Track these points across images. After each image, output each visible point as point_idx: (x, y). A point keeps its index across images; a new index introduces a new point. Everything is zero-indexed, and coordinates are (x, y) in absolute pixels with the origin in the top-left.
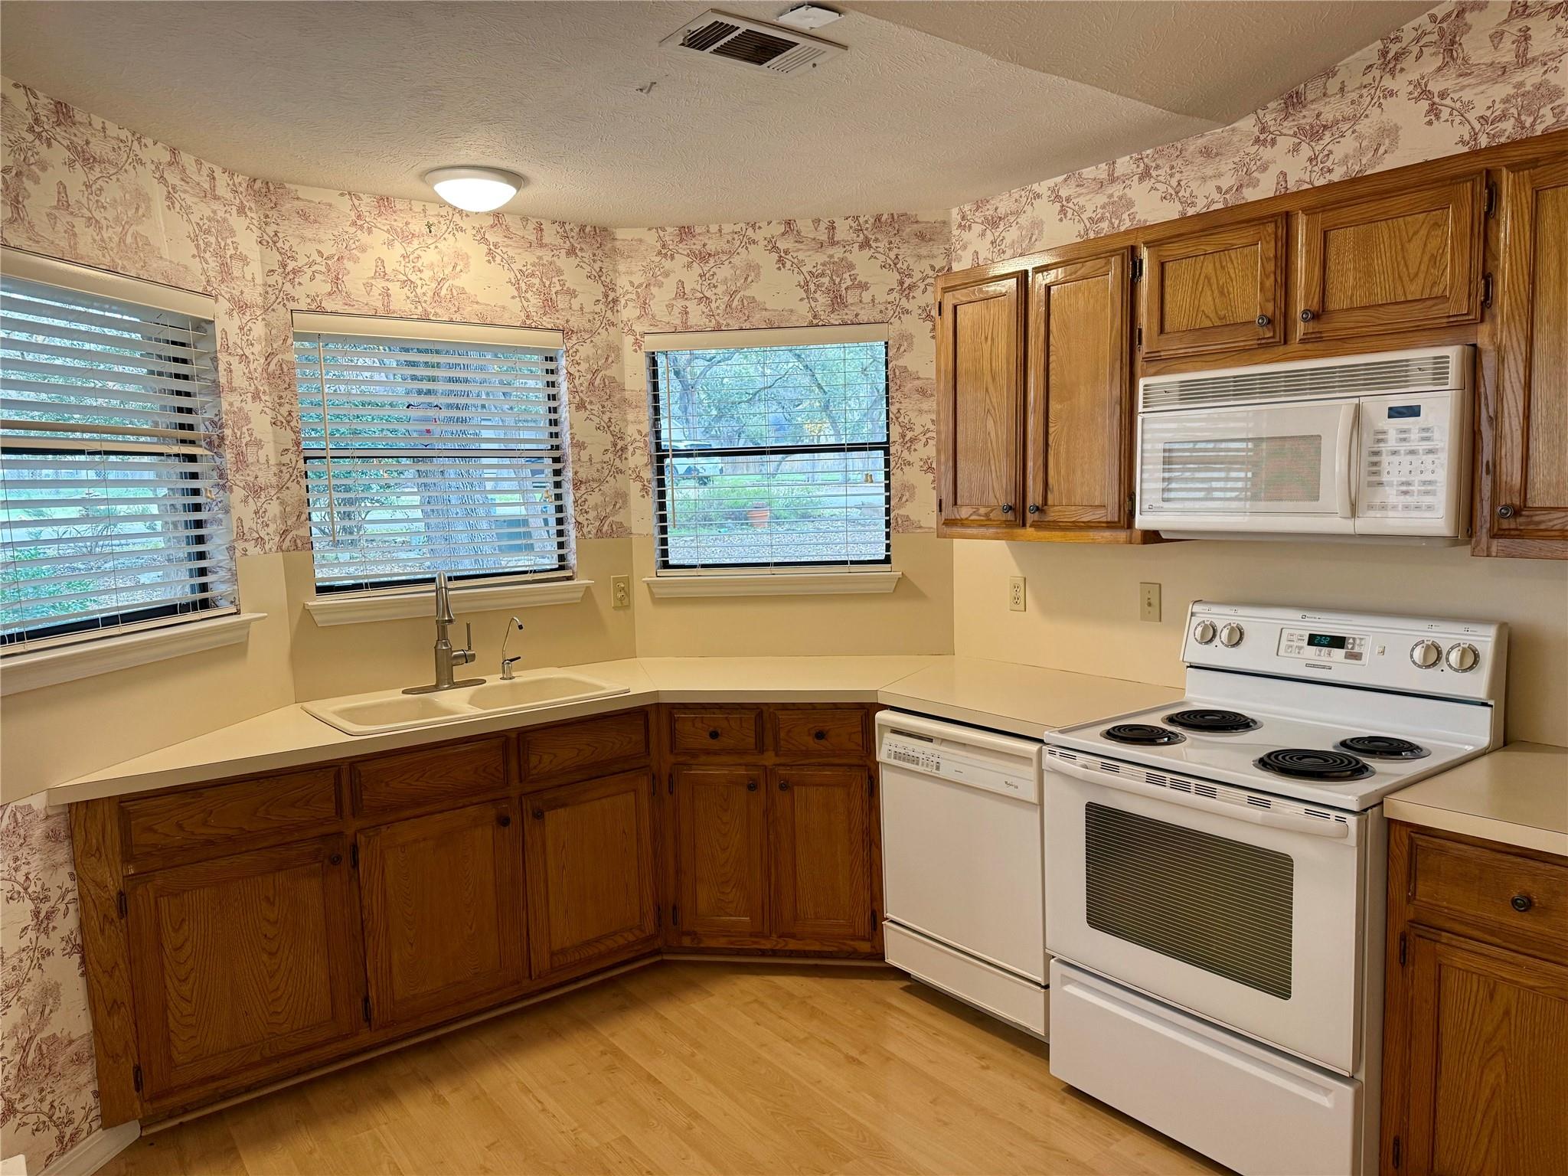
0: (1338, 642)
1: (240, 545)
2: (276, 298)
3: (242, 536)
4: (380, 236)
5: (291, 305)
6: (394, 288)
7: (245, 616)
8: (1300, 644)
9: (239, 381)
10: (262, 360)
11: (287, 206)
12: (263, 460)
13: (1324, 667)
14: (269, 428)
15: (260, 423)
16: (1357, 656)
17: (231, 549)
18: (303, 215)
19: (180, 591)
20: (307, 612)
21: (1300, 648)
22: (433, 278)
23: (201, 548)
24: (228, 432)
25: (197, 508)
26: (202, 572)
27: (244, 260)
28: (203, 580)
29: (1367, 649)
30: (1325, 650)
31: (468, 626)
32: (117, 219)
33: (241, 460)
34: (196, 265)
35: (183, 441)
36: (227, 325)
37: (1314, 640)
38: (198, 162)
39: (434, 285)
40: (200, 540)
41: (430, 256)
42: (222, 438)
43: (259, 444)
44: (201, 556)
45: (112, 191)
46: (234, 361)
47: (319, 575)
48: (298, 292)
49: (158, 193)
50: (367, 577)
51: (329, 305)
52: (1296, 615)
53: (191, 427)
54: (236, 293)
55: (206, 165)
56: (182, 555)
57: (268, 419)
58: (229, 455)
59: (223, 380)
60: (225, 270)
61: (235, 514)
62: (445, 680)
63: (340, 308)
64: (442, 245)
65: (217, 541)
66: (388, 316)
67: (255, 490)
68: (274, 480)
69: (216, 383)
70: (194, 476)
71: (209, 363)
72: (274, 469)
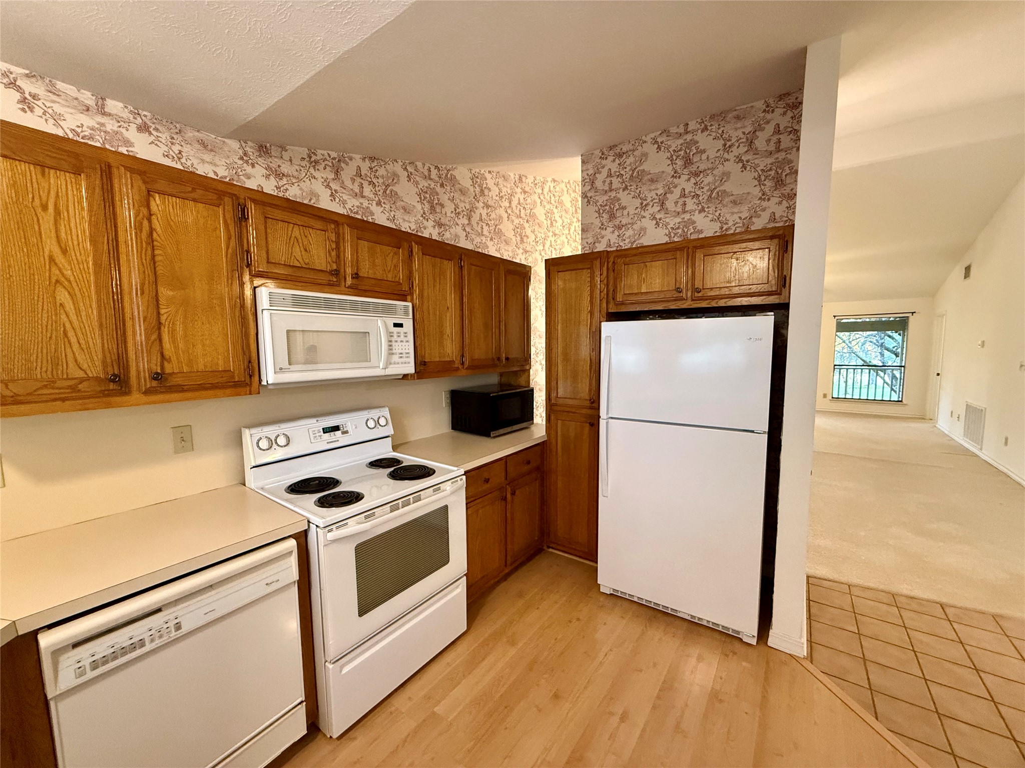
0: (336, 428)
8: (319, 434)
13: (335, 441)
16: (346, 432)
21: (320, 436)
29: (349, 427)
30: (332, 433)
37: (326, 430)
52: (314, 420)
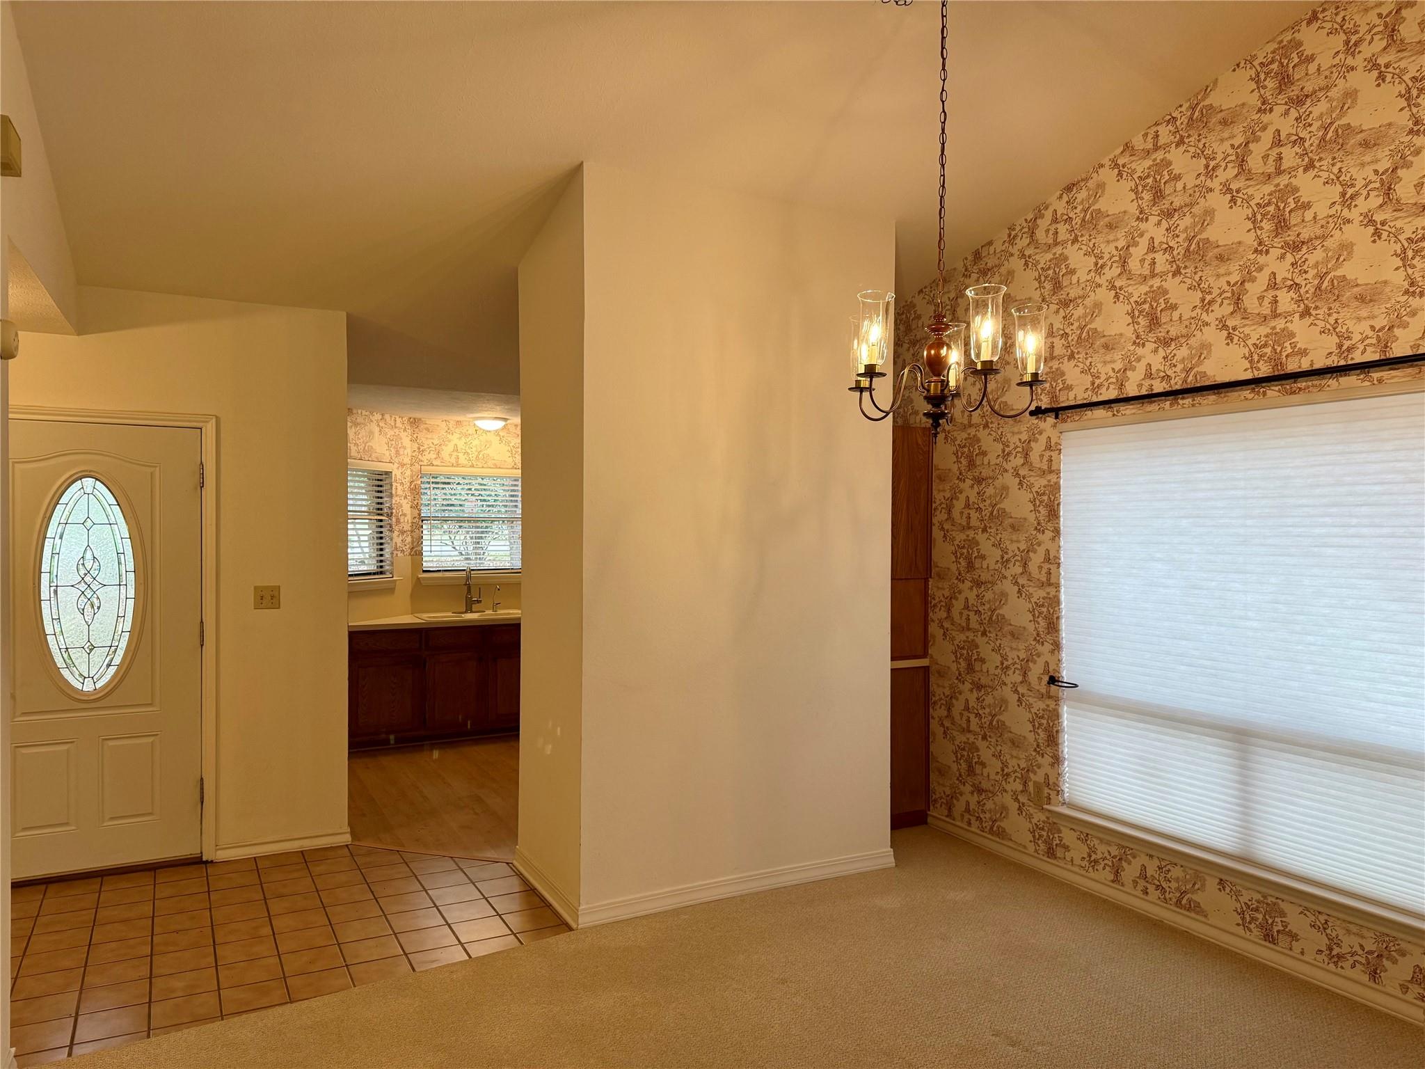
1: (395, 552)
2: (415, 460)
3: (396, 549)
4: (456, 436)
5: (421, 463)
6: (461, 455)
7: (394, 578)
9: (399, 492)
10: (409, 484)
11: (422, 426)
12: (406, 521)
14: (410, 509)
15: (406, 507)
17: (392, 553)
18: (427, 430)
19: (373, 568)
20: (418, 579)
22: (476, 451)
23: (381, 553)
24: (394, 511)
25: (381, 538)
26: (381, 561)
27: (405, 448)
28: (381, 564)
31: (480, 589)
32: (363, 442)
33: (398, 521)
34: (387, 453)
35: (379, 514)
36: (396, 473)
38: (391, 416)
39: (477, 453)
40: (381, 550)
41: (476, 442)
42: (392, 513)
43: (405, 515)
44: (381, 555)
45: (363, 433)
46: (398, 485)
47: (424, 564)
48: (424, 458)
49: (377, 430)
50: (443, 567)
51: (435, 463)
53: (381, 509)
54: (401, 461)
55: (394, 416)
56: (374, 555)
57: (409, 505)
58: (394, 519)
59: (394, 492)
60: (397, 453)
61: (394, 541)
62: (469, 609)
63: (439, 464)
64: (481, 438)
65: (387, 550)
66: (458, 465)
67: (402, 532)
68: (410, 529)
69: (391, 493)
70: (381, 527)
71: (389, 486)
72: (410, 524)
